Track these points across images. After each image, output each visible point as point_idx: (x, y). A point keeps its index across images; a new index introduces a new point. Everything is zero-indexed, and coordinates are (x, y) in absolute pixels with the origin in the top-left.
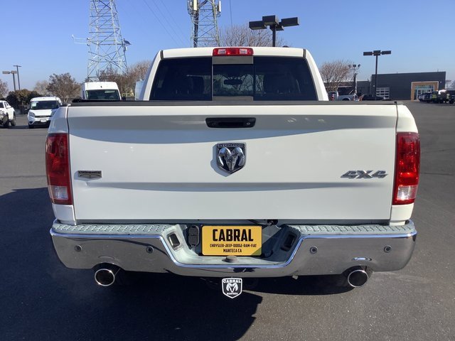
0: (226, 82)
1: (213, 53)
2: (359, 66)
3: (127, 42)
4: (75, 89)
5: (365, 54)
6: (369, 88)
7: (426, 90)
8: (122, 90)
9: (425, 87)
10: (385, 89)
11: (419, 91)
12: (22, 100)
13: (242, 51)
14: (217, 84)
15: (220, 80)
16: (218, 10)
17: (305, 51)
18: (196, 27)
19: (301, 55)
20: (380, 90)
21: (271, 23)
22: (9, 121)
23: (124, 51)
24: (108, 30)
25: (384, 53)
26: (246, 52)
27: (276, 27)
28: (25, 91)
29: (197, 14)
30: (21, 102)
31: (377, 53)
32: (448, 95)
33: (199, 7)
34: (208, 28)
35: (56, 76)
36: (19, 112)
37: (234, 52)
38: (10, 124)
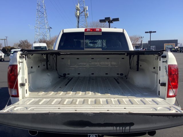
0: (90, 43)
1: (85, 31)
2: (143, 37)
3: (51, 28)
4: (29, 46)
5: (146, 32)
6: (147, 46)
7: (170, 47)
8: (48, 47)
9: (170, 46)
10: (154, 46)
11: (167, 47)
12: (8, 50)
13: (97, 30)
14: (87, 44)
15: (88, 42)
16: (87, 15)
17: (123, 30)
18: (78, 22)
19: (122, 31)
20: (151, 47)
21: (108, 20)
22: (2, 59)
23: (50, 31)
24: (43, 23)
25: (153, 32)
26: (99, 30)
27: (110, 22)
28: (9, 47)
29: (79, 17)
30: (8, 51)
31: (150, 32)
32: (179, 49)
33: (79, 14)
34: (83, 22)
35: (22, 41)
36: (6, 55)
37: (94, 30)
38: (2, 60)
